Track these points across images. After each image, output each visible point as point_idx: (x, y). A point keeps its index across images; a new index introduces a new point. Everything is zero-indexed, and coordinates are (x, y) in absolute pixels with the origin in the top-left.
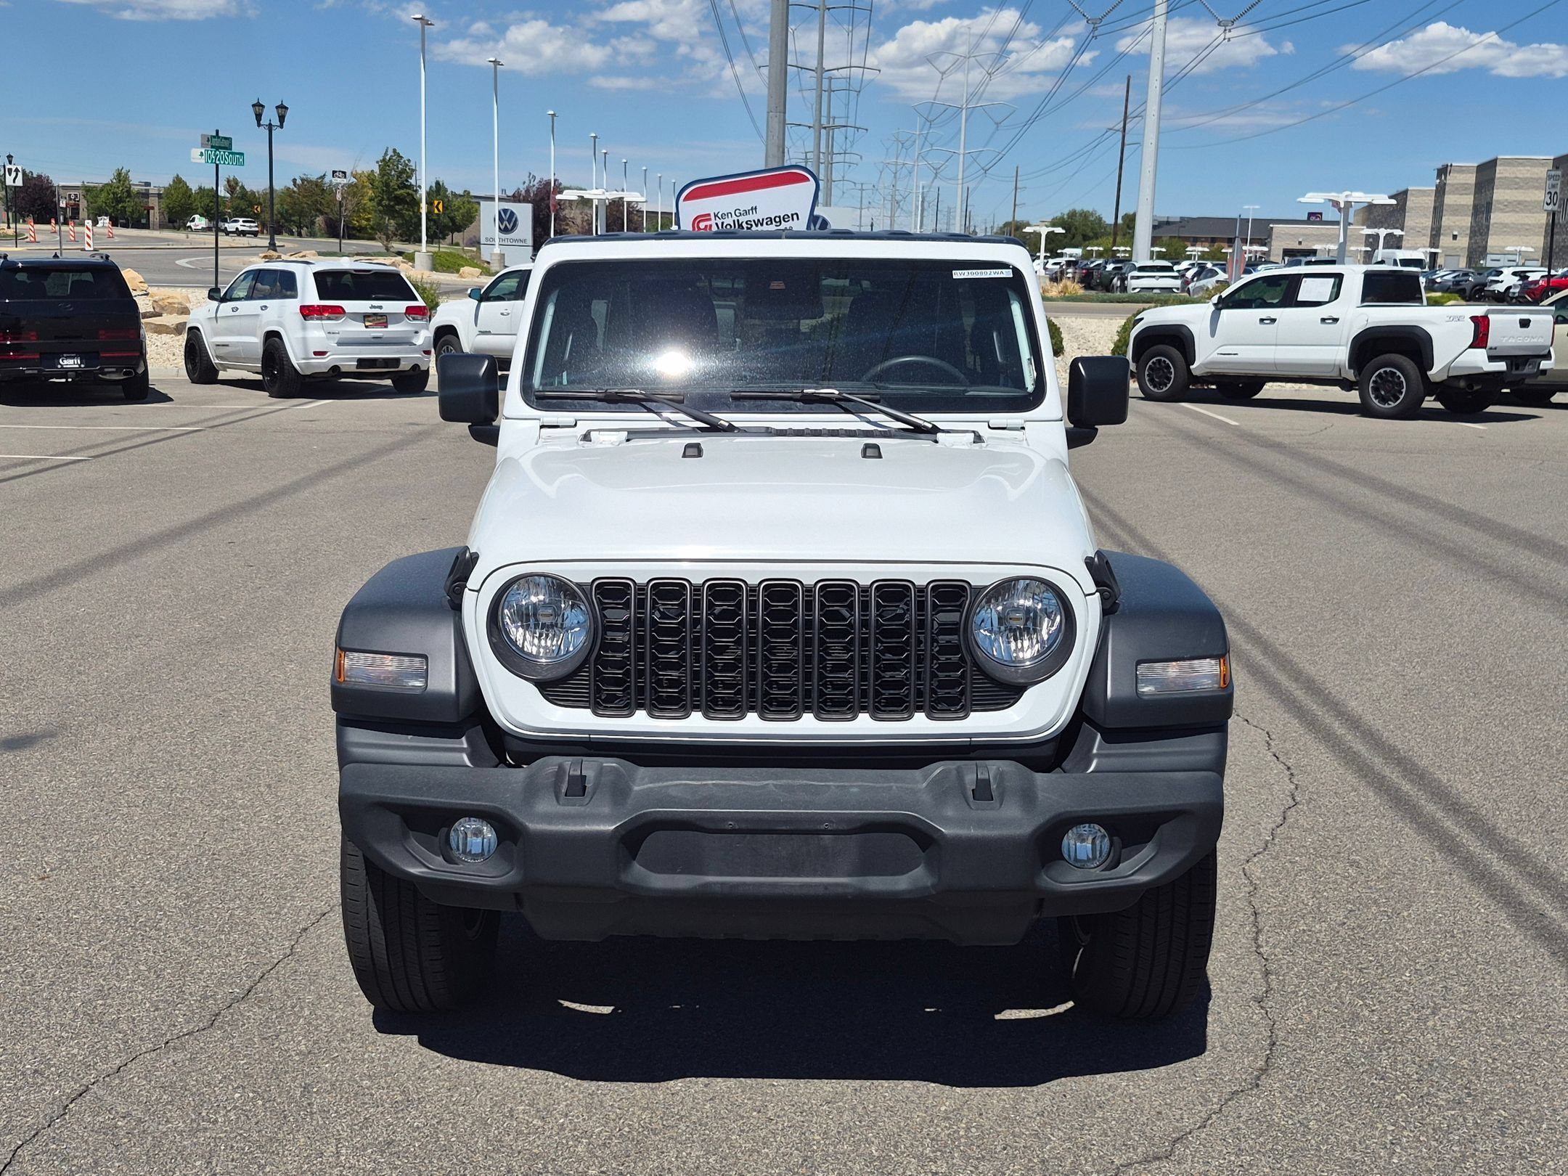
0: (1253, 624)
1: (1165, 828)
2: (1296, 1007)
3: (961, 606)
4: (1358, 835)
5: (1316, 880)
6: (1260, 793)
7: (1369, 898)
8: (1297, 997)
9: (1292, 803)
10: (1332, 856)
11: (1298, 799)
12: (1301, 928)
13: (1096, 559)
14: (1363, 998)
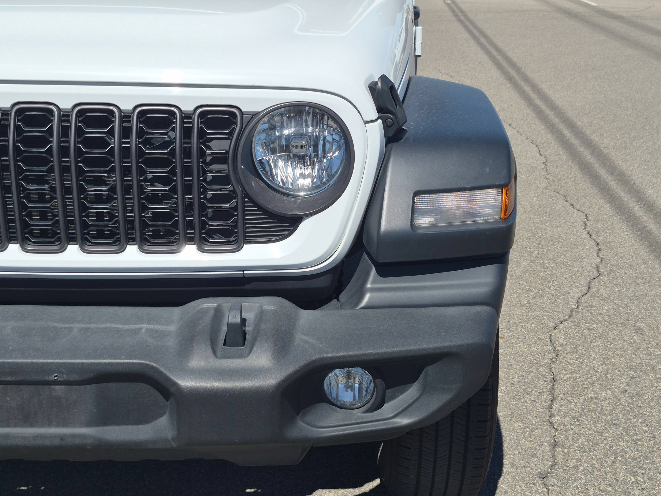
0: (588, 133)
1: (430, 370)
2: (575, 484)
3: (231, 133)
4: (644, 303)
5: (607, 347)
6: (573, 266)
7: (648, 365)
8: (577, 472)
9: (596, 274)
10: (622, 323)
11: (601, 270)
12: (589, 396)
13: (379, 84)
14: (635, 474)
